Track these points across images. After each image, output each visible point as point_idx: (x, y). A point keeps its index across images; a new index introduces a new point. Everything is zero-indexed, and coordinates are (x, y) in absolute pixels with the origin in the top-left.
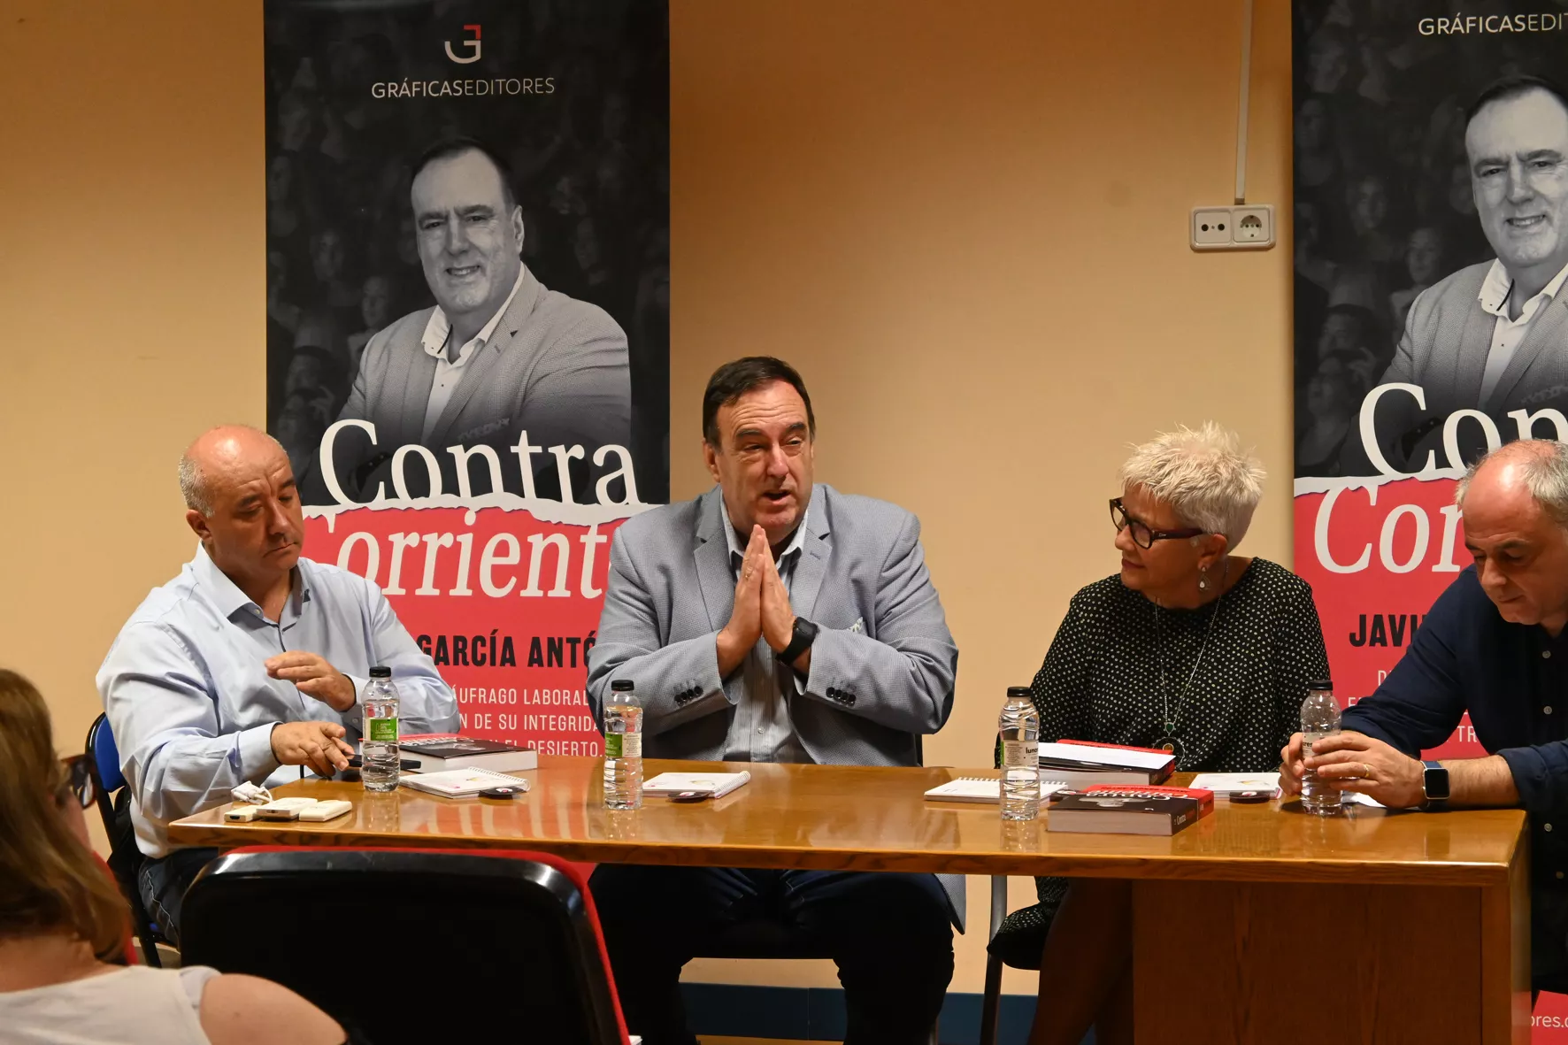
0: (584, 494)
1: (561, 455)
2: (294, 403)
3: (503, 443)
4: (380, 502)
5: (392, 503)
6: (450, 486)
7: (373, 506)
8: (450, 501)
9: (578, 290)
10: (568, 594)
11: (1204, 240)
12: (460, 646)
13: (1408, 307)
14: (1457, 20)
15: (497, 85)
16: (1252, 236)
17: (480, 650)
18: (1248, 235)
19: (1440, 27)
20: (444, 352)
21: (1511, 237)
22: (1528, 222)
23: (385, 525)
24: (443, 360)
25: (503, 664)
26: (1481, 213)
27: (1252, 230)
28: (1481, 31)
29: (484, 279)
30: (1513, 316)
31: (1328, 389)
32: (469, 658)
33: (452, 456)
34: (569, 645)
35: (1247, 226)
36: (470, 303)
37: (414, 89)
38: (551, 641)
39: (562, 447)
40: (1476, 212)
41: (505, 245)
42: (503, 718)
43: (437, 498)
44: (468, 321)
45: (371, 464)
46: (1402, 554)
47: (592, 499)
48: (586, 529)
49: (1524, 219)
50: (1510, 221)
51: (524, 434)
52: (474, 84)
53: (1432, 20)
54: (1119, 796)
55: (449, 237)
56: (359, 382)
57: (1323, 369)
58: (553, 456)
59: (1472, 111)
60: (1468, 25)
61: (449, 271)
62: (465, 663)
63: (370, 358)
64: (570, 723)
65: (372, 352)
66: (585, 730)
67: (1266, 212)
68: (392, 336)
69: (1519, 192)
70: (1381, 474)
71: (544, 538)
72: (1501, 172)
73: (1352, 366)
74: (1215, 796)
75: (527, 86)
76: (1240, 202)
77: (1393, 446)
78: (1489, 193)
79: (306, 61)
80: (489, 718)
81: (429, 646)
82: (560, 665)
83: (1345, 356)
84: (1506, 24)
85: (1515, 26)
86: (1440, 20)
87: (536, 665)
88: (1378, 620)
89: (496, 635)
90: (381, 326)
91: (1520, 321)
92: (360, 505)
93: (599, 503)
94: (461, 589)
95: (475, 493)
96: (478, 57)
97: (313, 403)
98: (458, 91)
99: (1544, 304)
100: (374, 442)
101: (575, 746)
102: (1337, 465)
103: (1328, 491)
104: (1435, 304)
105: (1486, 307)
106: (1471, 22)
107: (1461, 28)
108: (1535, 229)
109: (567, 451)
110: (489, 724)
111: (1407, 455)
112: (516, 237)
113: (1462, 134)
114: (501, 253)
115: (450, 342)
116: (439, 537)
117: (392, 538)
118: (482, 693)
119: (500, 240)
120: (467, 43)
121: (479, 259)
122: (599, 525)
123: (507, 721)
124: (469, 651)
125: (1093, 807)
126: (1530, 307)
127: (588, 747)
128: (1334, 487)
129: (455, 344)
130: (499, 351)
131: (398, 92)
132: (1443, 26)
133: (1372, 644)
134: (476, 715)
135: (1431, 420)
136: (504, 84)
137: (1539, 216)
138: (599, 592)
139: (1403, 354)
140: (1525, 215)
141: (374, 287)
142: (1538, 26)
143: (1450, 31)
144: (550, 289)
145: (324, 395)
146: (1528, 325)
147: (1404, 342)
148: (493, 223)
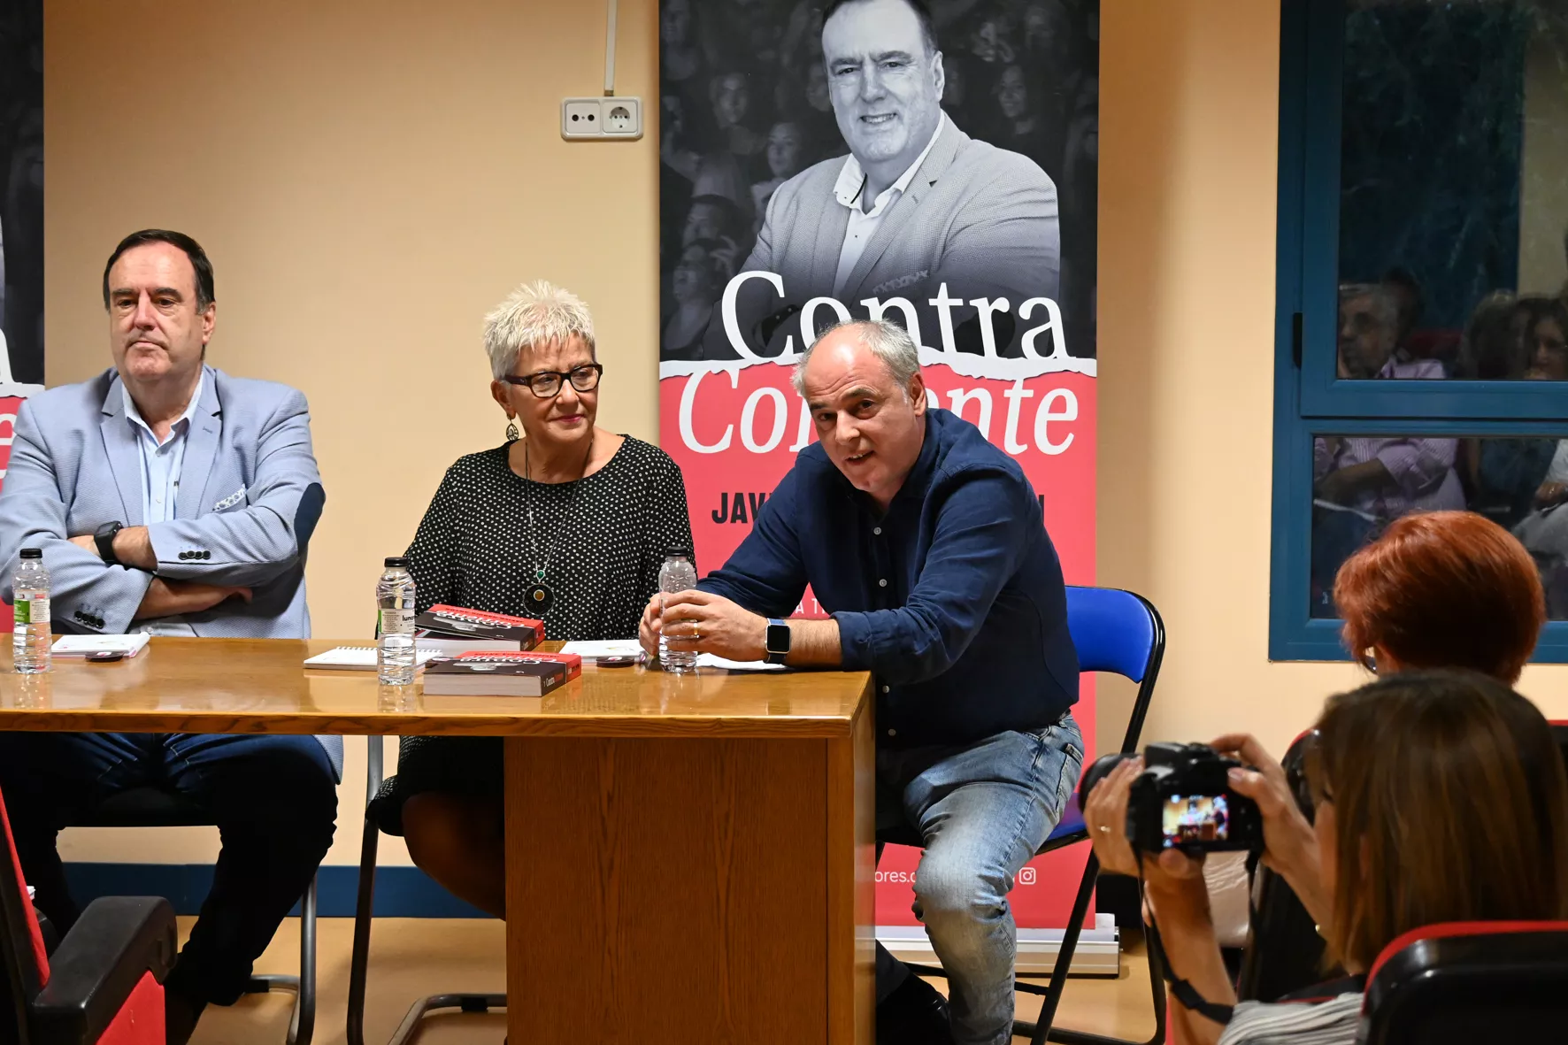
11: (574, 130)
13: (768, 198)
16: (621, 126)
18: (616, 126)
22: (880, 120)
26: (836, 110)
27: (623, 121)
30: (866, 209)
31: (692, 276)
35: (616, 117)
46: (761, 435)
50: (863, 118)
54: (492, 661)
57: (688, 256)
59: (827, 14)
69: (871, 91)
70: (742, 358)
72: (854, 72)
73: (714, 254)
74: (583, 661)
76: (609, 94)
77: (754, 332)
78: (844, 91)
83: (708, 245)
88: (739, 497)
91: (872, 213)
99: (895, 197)
105: (840, 200)
108: (887, 126)
111: (767, 339)
113: (819, 34)
125: (468, 671)
126: (882, 201)
128: (698, 370)
133: (733, 521)
135: (789, 307)
137: (890, 115)
139: (764, 244)
146: (880, 218)
147: (764, 232)
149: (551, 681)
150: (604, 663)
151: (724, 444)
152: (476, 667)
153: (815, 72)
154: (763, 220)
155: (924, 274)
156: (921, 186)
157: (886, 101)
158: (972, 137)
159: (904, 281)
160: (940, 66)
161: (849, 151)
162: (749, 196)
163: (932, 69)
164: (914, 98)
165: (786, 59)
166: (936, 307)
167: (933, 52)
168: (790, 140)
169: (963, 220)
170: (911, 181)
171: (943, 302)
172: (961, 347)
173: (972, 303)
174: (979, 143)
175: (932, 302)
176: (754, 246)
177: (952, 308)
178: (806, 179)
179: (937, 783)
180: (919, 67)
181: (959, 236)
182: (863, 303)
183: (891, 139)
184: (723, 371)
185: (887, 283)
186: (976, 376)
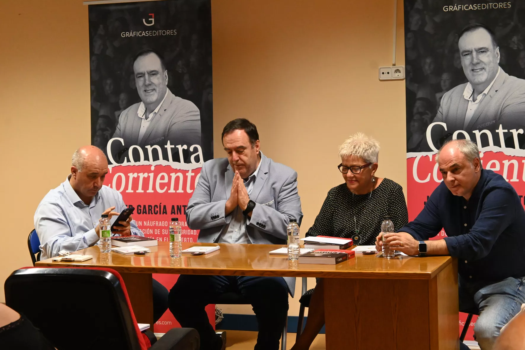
0: (187, 160)
1: (180, 148)
2: (99, 133)
3: (162, 144)
4: (125, 163)
5: (129, 164)
6: (147, 158)
7: (123, 165)
8: (146, 163)
9: (184, 96)
10: (183, 192)
11: (383, 77)
12: (150, 208)
14: (455, 6)
15: (159, 32)
17: (156, 209)
18: (396, 75)
19: (450, 9)
20: (144, 116)
21: (473, 75)
22: (478, 70)
23: (127, 170)
24: (144, 119)
25: (163, 214)
27: (399, 74)
28: (463, 10)
29: (156, 93)
30: (474, 100)
31: (416, 124)
32: (153, 212)
33: (147, 149)
34: (183, 207)
35: (397, 73)
36: (152, 101)
37: (134, 34)
38: (178, 206)
39: (180, 146)
40: (462, 67)
41: (162, 82)
42: (163, 231)
43: (142, 162)
44: (151, 106)
45: (122, 152)
47: (189, 162)
48: (188, 171)
49: (477, 69)
50: (473, 70)
51: (169, 141)
52: (152, 32)
53: (447, 7)
55: (145, 80)
56: (118, 126)
57: (415, 118)
58: (178, 148)
59: (460, 35)
60: (459, 8)
61: (145, 91)
62: (152, 214)
63: (122, 118)
64: (184, 232)
65: (122, 116)
66: (188, 234)
67: (402, 68)
68: (128, 112)
69: (475, 61)
71: (175, 174)
72: (470, 55)
73: (424, 117)
75: (168, 32)
76: (394, 65)
77: (437, 142)
78: (466, 61)
79: (101, 26)
80: (159, 231)
81: (140, 208)
82: (181, 214)
83: (421, 114)
84: (471, 7)
85: (473, 8)
86: (450, 6)
87: (173, 214)
89: (161, 205)
90: (125, 108)
91: (476, 102)
92: (119, 164)
93: (192, 163)
94: (150, 190)
95: (154, 160)
96: (153, 23)
97: (105, 133)
98: (147, 35)
99: (484, 96)
100: (123, 145)
101: (185, 239)
102: (420, 149)
103: (417, 157)
104: (449, 97)
105: (465, 97)
106: (460, 7)
107: (457, 9)
108: (481, 72)
109: (182, 147)
110: (159, 233)
112: (166, 80)
113: (457, 43)
114: (161, 85)
115: (146, 113)
116: (143, 174)
117: (129, 174)
118: (157, 223)
119: (161, 81)
120: (150, 19)
121: (154, 87)
122: (192, 170)
123: (165, 231)
124: (153, 210)
126: (479, 97)
127: (189, 239)
128: (418, 155)
129: (148, 114)
130: (161, 115)
131: (129, 35)
132: (451, 8)
134: (155, 230)
135: (449, 134)
136: (161, 32)
137: (482, 68)
138: (192, 191)
139: (440, 113)
140: (477, 68)
141: (123, 96)
142: (481, 8)
143: (453, 10)
144: (176, 96)
145: (107, 130)
146: (479, 103)
147: (440, 109)
148: (159, 76)
149: (340, 259)
150: (365, 253)
151: (428, 180)
152: (316, 255)
153: (456, 55)
154: (440, 105)
155: (494, 121)
156: (493, 92)
157: (480, 64)
158: (510, 75)
159: (487, 124)
160: (498, 52)
161: (468, 81)
162: (435, 98)
163: (496, 53)
164: (490, 62)
165: (446, 51)
166: (498, 133)
167: (496, 47)
168: (448, 78)
169: (507, 103)
170: (490, 90)
171: (501, 131)
172: (507, 146)
173: (511, 131)
174: (512, 77)
175: (497, 131)
176: (437, 114)
177: (504, 133)
178: (453, 91)
179: (484, 293)
180: (491, 52)
181: (506, 108)
182: (474, 132)
183: (482, 77)
184: (427, 155)
185: (481, 125)
186: (512, 156)
